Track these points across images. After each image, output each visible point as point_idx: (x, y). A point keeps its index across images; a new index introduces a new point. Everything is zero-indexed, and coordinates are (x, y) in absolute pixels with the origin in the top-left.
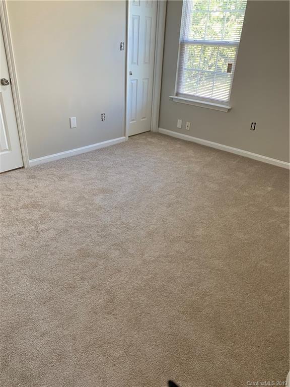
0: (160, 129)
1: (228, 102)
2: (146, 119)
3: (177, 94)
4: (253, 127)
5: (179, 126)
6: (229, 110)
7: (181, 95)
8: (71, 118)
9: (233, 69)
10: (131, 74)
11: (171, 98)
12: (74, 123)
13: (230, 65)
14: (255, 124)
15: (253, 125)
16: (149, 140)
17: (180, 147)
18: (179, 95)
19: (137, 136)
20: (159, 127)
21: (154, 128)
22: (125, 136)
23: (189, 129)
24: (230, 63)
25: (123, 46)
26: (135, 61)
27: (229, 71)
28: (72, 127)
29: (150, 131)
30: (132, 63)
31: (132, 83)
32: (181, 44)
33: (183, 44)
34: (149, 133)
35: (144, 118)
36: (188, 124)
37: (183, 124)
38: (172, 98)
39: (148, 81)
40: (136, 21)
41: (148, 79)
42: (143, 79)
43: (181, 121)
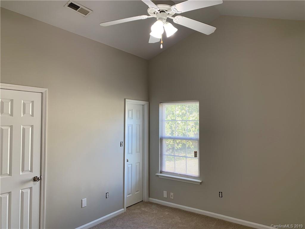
0: (150, 199)
1: (199, 177)
2: (139, 192)
3: (161, 172)
4: (221, 195)
5: (165, 195)
6: (201, 183)
7: (164, 173)
8: (83, 200)
9: (198, 155)
10: (128, 161)
11: (156, 175)
12: (85, 204)
13: (196, 153)
14: (222, 193)
15: (221, 193)
16: (143, 209)
17: (168, 214)
18: (163, 173)
19: (133, 207)
20: (149, 197)
21: (146, 198)
22: (123, 208)
23: (173, 198)
24: (196, 151)
25: (123, 144)
26: (130, 152)
27: (196, 156)
28: (83, 207)
29: (142, 201)
30: (128, 153)
31: (128, 167)
32: (160, 139)
33: (162, 139)
34: (142, 203)
35: (138, 191)
36: (172, 194)
37: (168, 194)
38: (158, 175)
39: (140, 164)
40: (130, 128)
41: (139, 162)
42: (136, 163)
43: (166, 192)
